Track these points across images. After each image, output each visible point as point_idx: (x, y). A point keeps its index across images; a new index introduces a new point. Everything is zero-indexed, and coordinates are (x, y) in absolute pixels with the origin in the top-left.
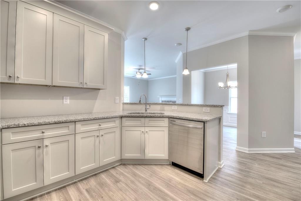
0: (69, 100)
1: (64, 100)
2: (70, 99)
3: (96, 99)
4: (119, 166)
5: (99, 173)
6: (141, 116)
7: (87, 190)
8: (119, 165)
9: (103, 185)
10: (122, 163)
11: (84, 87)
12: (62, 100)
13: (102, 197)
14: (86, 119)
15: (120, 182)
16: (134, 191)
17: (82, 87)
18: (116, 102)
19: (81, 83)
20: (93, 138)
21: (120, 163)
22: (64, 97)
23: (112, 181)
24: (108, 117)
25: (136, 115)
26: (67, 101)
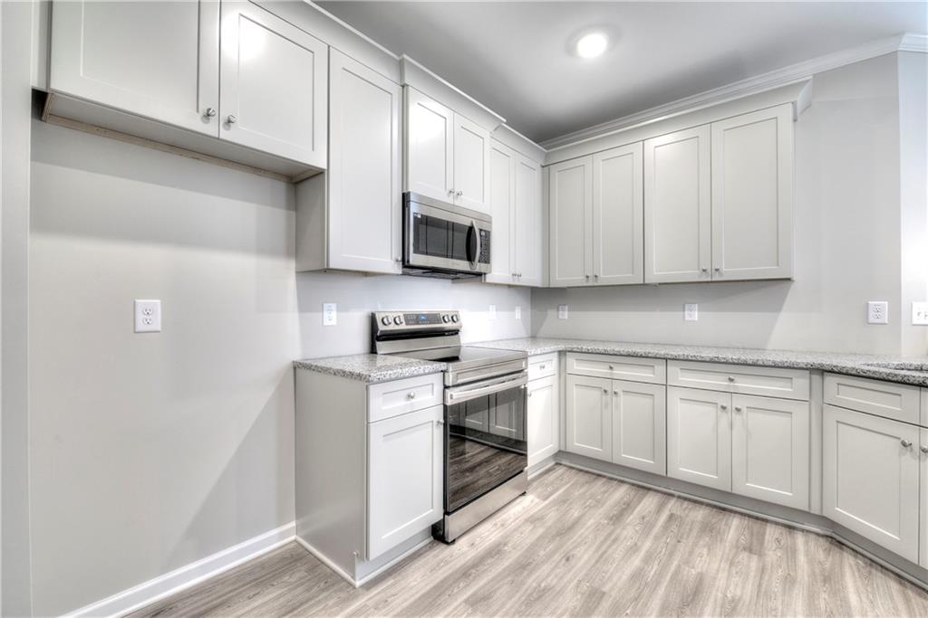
0: (696, 313)
1: (687, 313)
2: (699, 310)
3: (779, 310)
4: (813, 536)
5: (736, 512)
6: (895, 379)
7: (671, 516)
8: (818, 534)
9: (711, 531)
10: (834, 535)
11: (713, 280)
12: (681, 313)
13: (679, 542)
14: (690, 358)
15: (755, 558)
16: (759, 591)
17: (709, 279)
18: (872, 320)
19: (704, 271)
20: (710, 410)
21: (829, 533)
22: (687, 306)
23: (738, 541)
24: (761, 363)
25: (874, 372)
26: (693, 314)
